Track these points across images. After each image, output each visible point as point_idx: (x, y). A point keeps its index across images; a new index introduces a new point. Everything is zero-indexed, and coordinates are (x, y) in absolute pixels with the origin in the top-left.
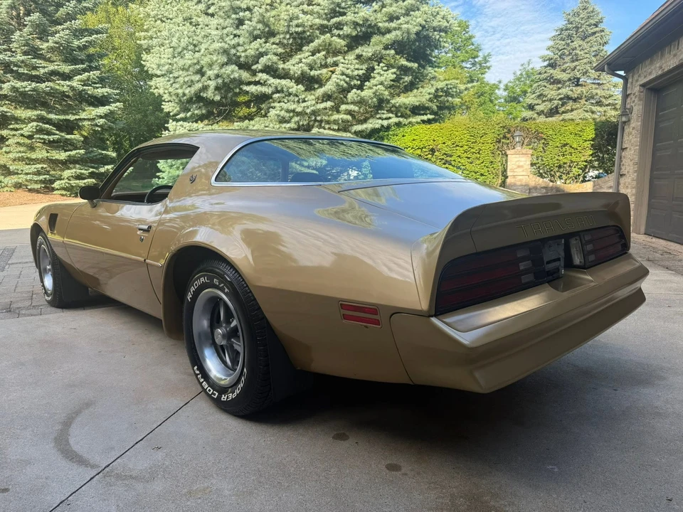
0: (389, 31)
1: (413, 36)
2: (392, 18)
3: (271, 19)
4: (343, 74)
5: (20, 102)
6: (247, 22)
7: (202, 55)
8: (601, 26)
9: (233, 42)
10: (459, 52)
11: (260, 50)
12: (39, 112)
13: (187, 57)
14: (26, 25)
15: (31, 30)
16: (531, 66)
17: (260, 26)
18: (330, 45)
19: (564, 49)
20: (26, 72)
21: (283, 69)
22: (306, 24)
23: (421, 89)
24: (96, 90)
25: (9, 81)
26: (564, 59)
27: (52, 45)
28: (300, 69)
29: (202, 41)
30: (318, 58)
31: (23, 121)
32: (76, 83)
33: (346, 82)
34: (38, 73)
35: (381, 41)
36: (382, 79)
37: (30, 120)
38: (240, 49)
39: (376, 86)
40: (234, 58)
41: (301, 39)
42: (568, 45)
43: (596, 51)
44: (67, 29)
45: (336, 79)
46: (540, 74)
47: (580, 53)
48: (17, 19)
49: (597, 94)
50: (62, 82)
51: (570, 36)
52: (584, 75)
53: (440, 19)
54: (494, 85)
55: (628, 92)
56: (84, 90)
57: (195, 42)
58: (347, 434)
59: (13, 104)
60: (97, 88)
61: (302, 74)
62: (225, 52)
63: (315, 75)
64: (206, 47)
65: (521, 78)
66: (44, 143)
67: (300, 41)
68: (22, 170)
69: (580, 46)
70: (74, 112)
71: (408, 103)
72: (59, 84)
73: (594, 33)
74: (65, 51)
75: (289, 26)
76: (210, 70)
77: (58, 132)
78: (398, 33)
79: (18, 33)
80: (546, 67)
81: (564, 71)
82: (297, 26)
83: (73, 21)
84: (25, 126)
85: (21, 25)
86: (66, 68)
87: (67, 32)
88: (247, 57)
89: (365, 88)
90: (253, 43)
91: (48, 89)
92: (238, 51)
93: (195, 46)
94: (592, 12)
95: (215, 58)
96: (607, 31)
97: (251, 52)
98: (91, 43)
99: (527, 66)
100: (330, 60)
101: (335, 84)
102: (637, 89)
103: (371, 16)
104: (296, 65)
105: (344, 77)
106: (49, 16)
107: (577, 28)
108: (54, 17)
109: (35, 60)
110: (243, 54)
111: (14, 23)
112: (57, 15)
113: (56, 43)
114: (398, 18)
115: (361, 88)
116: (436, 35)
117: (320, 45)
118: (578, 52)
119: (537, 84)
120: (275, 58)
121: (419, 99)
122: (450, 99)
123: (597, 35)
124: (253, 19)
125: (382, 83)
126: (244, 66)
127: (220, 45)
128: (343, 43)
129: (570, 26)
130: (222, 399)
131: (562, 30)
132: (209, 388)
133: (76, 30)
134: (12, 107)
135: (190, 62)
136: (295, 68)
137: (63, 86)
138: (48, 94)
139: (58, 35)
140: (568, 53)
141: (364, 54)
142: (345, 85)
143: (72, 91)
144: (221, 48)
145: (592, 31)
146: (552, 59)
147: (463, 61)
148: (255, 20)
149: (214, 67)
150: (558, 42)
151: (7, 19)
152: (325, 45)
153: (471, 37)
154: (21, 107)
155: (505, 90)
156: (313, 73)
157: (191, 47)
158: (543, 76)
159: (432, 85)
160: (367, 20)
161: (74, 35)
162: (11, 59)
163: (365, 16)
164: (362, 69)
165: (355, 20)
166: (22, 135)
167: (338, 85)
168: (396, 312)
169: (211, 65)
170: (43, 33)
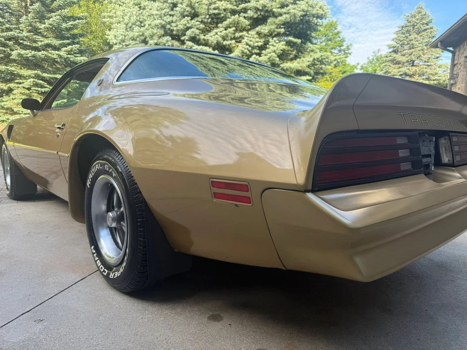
0: (281, 15)
1: (298, 19)
2: (283, 6)
3: (196, 4)
4: (247, 44)
5: (24, 64)
6: (179, 5)
7: (146, 29)
8: (430, 25)
9: (168, 20)
10: (330, 42)
11: (188, 25)
12: (36, 72)
13: (135, 30)
14: (30, 12)
15: (33, 15)
16: (380, 53)
17: (188, 9)
18: (238, 23)
19: (404, 40)
20: (28, 44)
21: (204, 39)
22: (221, 8)
23: (302, 59)
24: (76, 58)
25: (17, 50)
26: (404, 47)
27: (48, 26)
28: (216, 39)
29: (146, 19)
30: (229, 32)
31: (25, 78)
32: (62, 53)
33: (249, 51)
34: (37, 45)
35: (274, 22)
36: (275, 48)
37: (30, 77)
38: (173, 25)
39: (270, 53)
40: (169, 31)
41: (217, 19)
42: (407, 37)
43: (427, 42)
44: (58, 15)
45: (241, 48)
46: (387, 57)
47: (415, 43)
48: (25, 8)
49: (426, 72)
50: (53, 52)
51: (408, 31)
52: (418, 58)
53: (318, 9)
54: (354, 66)
55: (455, 63)
56: (68, 58)
57: (141, 20)
58: (222, 315)
59: (19, 66)
60: (77, 57)
61: (217, 43)
62: (163, 27)
63: (226, 45)
64: (149, 23)
65: (372, 62)
66: (38, 93)
67: (216, 20)
68: (22, 112)
69: (415, 38)
70: (61, 73)
71: (293, 67)
72: (51, 53)
73: (426, 30)
74: (56, 31)
75: (208, 9)
76: (151, 40)
77: (48, 86)
78: (288, 16)
79: (24, 17)
80: (391, 52)
81: (404, 55)
82: (214, 9)
83: (63, 10)
84: (26, 81)
85: (27, 12)
86: (56, 42)
87: (58, 17)
88: (178, 30)
89: (262, 55)
90: (182, 20)
91: (43, 56)
92: (171, 26)
93: (141, 22)
94: (425, 15)
95: (155, 31)
96: (435, 28)
97: (181, 27)
98: (75, 27)
99: (377, 53)
100: (237, 35)
101: (241, 51)
102: (462, 59)
103: (268, 4)
104: (213, 37)
105: (248, 46)
106: (46, 6)
107: (414, 26)
108: (50, 7)
109: (35, 36)
110: (175, 28)
111: (23, 11)
112: (52, 6)
113: (50, 25)
114: (287, 6)
115: (259, 55)
116: (315, 20)
117: (231, 23)
118: (414, 42)
119: (384, 64)
120: (197, 32)
121: (301, 64)
122: (323, 66)
123: (428, 31)
124: (183, 4)
125: (274, 52)
126: (176, 37)
127: (159, 21)
128: (247, 22)
129: (409, 24)
130: (110, 277)
131: (403, 27)
132: (102, 266)
133: (65, 17)
134: (19, 68)
135: (137, 34)
136: (213, 39)
137: (54, 54)
138: (43, 60)
139: (51, 19)
140: (406, 43)
141: (262, 31)
142: (248, 52)
143: (60, 58)
144: (160, 24)
145: (424, 28)
146: (395, 47)
147: (332, 48)
148: (185, 5)
149: (154, 37)
150: (400, 35)
151: (18, 9)
152: (235, 24)
153: (338, 33)
154: (24, 68)
155: (361, 69)
156: (225, 43)
157: (138, 23)
158: (388, 58)
159: (311, 56)
160: (265, 7)
161: (63, 20)
162: (19, 34)
163: (264, 3)
164: (260, 42)
165: (257, 6)
166: (24, 87)
167: (243, 52)
168: (269, 187)
169: (152, 37)
170: (42, 18)
